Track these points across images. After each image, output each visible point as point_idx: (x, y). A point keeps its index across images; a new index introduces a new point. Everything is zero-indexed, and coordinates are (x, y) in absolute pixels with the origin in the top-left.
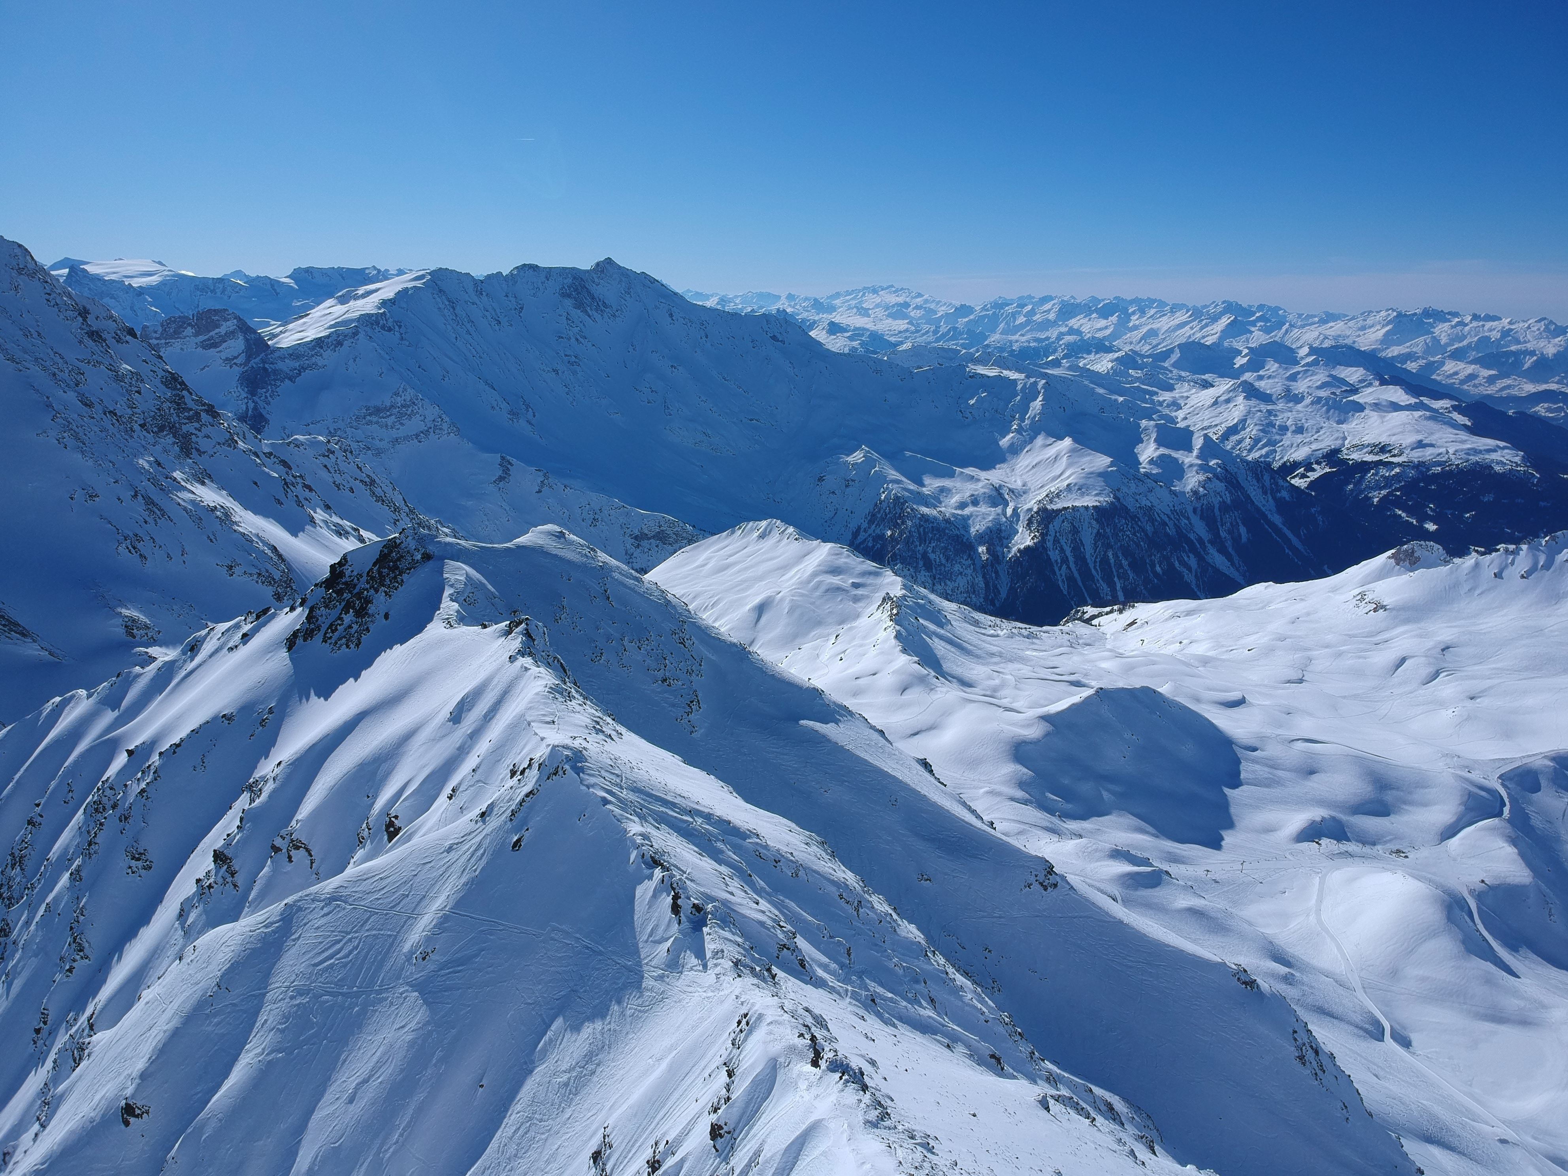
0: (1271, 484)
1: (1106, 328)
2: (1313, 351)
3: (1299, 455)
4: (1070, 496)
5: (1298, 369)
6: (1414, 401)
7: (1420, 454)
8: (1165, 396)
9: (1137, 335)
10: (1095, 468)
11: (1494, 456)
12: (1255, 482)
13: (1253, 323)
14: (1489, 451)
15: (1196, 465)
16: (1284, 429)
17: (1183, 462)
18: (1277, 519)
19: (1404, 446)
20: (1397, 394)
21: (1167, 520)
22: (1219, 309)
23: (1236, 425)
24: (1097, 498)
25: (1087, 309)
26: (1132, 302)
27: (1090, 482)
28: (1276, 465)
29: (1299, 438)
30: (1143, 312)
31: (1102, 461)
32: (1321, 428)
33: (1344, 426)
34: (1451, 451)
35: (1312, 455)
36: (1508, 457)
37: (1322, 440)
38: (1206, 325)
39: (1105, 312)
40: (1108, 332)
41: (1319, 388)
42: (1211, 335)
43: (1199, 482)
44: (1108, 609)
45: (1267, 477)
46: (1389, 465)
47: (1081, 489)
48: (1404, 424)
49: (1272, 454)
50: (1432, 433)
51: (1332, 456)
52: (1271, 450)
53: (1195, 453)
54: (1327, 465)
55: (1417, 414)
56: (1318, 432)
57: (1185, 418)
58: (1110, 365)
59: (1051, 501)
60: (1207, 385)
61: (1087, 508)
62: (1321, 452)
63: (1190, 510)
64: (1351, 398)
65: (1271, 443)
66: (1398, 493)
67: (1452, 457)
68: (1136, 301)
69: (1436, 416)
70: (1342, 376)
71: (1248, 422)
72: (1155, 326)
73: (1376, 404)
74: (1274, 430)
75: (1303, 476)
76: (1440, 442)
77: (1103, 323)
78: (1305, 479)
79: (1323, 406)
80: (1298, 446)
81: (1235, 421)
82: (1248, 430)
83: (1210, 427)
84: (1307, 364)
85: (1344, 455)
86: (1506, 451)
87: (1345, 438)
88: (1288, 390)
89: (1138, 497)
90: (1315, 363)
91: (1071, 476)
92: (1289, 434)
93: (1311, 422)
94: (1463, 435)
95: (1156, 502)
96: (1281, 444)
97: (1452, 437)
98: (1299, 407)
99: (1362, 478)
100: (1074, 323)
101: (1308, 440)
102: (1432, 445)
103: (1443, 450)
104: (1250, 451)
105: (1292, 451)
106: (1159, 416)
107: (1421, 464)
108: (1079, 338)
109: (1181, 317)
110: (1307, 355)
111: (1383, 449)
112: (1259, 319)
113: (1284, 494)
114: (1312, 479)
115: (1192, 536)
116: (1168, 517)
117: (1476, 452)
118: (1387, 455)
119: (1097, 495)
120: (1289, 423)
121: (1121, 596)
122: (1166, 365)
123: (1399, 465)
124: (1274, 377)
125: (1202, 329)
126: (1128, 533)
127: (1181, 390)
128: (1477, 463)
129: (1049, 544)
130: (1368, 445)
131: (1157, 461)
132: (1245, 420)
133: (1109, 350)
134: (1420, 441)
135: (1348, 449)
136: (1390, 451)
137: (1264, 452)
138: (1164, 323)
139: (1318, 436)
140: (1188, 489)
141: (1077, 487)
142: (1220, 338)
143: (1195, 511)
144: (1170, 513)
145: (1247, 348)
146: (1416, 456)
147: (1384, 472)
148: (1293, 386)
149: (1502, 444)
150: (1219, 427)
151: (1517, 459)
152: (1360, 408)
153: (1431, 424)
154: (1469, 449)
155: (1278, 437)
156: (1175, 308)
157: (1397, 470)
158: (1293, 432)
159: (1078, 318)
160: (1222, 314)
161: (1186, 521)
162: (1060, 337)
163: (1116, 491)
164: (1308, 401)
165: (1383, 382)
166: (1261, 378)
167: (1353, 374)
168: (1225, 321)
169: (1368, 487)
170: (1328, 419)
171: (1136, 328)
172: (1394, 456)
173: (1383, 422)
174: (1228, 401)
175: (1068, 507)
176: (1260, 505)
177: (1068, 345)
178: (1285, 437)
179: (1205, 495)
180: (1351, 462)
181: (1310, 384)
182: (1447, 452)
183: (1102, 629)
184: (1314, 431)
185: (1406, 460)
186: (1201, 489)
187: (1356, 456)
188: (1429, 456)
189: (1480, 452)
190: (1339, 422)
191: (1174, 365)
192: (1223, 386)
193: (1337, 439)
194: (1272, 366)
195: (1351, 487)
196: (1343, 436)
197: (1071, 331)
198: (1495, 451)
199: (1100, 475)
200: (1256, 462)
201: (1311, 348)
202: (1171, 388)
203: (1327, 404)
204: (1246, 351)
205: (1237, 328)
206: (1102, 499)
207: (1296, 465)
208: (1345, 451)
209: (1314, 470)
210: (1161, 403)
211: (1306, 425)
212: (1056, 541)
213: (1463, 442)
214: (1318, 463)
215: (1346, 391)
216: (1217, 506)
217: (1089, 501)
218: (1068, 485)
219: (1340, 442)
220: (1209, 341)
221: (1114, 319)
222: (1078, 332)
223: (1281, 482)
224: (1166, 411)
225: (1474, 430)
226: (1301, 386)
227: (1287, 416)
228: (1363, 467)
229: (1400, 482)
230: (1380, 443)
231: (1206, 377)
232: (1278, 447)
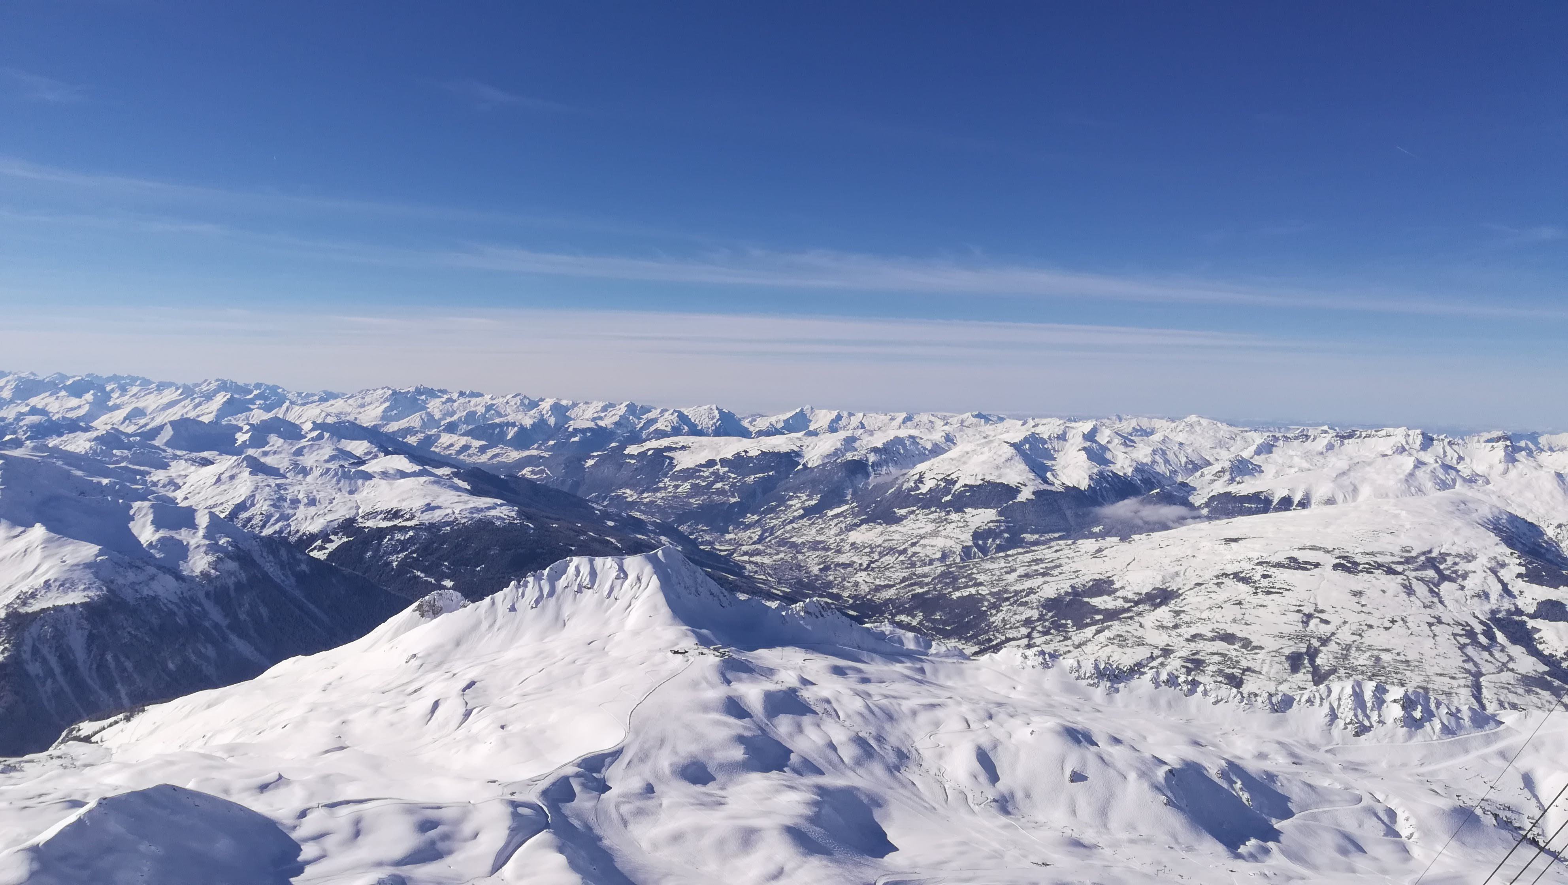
0: (288, 559)
1: (79, 407)
2: (316, 426)
3: (314, 527)
4: (49, 595)
5: (304, 442)
6: (417, 468)
7: (430, 516)
8: (159, 476)
9: (120, 414)
10: (79, 559)
11: (493, 513)
12: (271, 558)
13: (252, 402)
14: (489, 508)
15: (204, 545)
16: (295, 502)
17: (188, 544)
18: (298, 594)
19: (414, 510)
20: (401, 462)
21: (175, 609)
22: (213, 386)
23: (244, 502)
24: (85, 593)
25: (52, 387)
26: (109, 380)
27: (76, 575)
28: (292, 539)
29: (312, 510)
30: (123, 390)
31: (88, 551)
32: (334, 499)
33: (356, 496)
34: (457, 511)
35: (328, 526)
36: (506, 512)
37: (336, 511)
38: (200, 404)
39: (77, 390)
40: (82, 412)
41: (327, 461)
42: (208, 413)
43: (209, 563)
44: (112, 720)
45: (283, 552)
46: (403, 529)
47: (66, 585)
48: (412, 489)
49: (286, 529)
50: (438, 496)
51: (348, 526)
52: (284, 526)
53: (201, 532)
54: (344, 535)
55: (423, 479)
56: (332, 503)
57: (186, 498)
58: (88, 445)
59: (24, 604)
60: (206, 462)
61: (73, 606)
62: (336, 522)
63: (201, 595)
64: (360, 468)
65: (285, 517)
66: (415, 555)
67: (459, 517)
68: (114, 378)
69: (438, 481)
70: (348, 449)
71: (257, 496)
72: (140, 405)
73: (383, 473)
74: (285, 504)
75: (321, 548)
76: (445, 505)
77: (74, 402)
78: (324, 551)
79: (333, 477)
80: (312, 518)
81: (243, 499)
82: (258, 506)
83: (215, 505)
84: (313, 439)
85: (361, 523)
86: (504, 507)
87: (358, 507)
88: (296, 464)
89: (137, 587)
90: (320, 437)
91: (50, 570)
92: (302, 506)
93: (322, 494)
94: (465, 497)
95: (161, 592)
96: (294, 518)
97: (457, 499)
98: (309, 478)
99: (380, 544)
100: (37, 401)
101: (322, 512)
102: (439, 507)
103: (449, 511)
104: (263, 527)
105: (308, 523)
106: (155, 498)
107: (432, 525)
108: (46, 418)
109: (170, 395)
110: (312, 430)
111: (396, 514)
112: (257, 397)
113: (303, 567)
114: (330, 550)
115: (207, 624)
116: (176, 604)
117: (478, 510)
118: (400, 520)
119: (84, 590)
120: (300, 496)
121: (125, 701)
122: (156, 443)
123: (411, 528)
124: (280, 452)
125: (196, 407)
126: (129, 629)
127: (177, 468)
128: (480, 520)
129: (27, 656)
130: (381, 512)
131: (156, 545)
132: (254, 496)
133: (87, 429)
134: (429, 504)
135: (363, 517)
136: (402, 516)
137: (277, 527)
138: (151, 402)
139: (332, 507)
140: (197, 572)
141: (58, 584)
142: (217, 416)
143: (207, 594)
144: (178, 601)
145: (248, 424)
146: (427, 518)
147: (398, 536)
148: (299, 460)
149: (499, 501)
150: (225, 505)
151: (513, 514)
152: (368, 476)
153: (435, 487)
154: (471, 508)
155: (291, 512)
156: (161, 387)
157: (411, 533)
158: (305, 505)
159: (42, 396)
160: (216, 392)
161: (198, 608)
162: (20, 417)
163: (109, 583)
164: (317, 473)
165: (387, 453)
166: (265, 454)
167: (359, 447)
168: (220, 399)
169: (385, 553)
170: (340, 490)
171: (117, 407)
172: (407, 520)
173: (391, 489)
174: (232, 477)
175: (49, 608)
176: (278, 581)
177: (31, 427)
178: (298, 510)
179: (217, 577)
180: (367, 530)
181: (318, 458)
182: (454, 513)
183: (105, 744)
184: (327, 502)
185: (418, 523)
186: (213, 571)
187: (371, 524)
188: (439, 516)
189: (482, 510)
190: (351, 492)
191: (167, 444)
192: (225, 463)
193: (350, 509)
194: (275, 441)
195: (369, 554)
196: (356, 505)
197: (34, 411)
198: (494, 508)
199: (88, 566)
200: (270, 537)
201: (314, 423)
202: (165, 466)
203: (336, 474)
204: (246, 428)
205: (234, 406)
206: (91, 594)
207: (313, 537)
208: (360, 520)
209: (332, 541)
210: (155, 484)
211: (318, 497)
212: (35, 651)
213: (466, 502)
214: (335, 533)
215: (353, 463)
216: (232, 587)
217: (76, 597)
218: (46, 582)
219: (354, 512)
220: (206, 419)
221: (89, 396)
222: (43, 412)
223: (299, 556)
224: (162, 492)
225: (475, 492)
226: (308, 460)
227: (298, 489)
228: (380, 533)
229: (414, 544)
230: (392, 509)
231: (206, 454)
232: (293, 521)
